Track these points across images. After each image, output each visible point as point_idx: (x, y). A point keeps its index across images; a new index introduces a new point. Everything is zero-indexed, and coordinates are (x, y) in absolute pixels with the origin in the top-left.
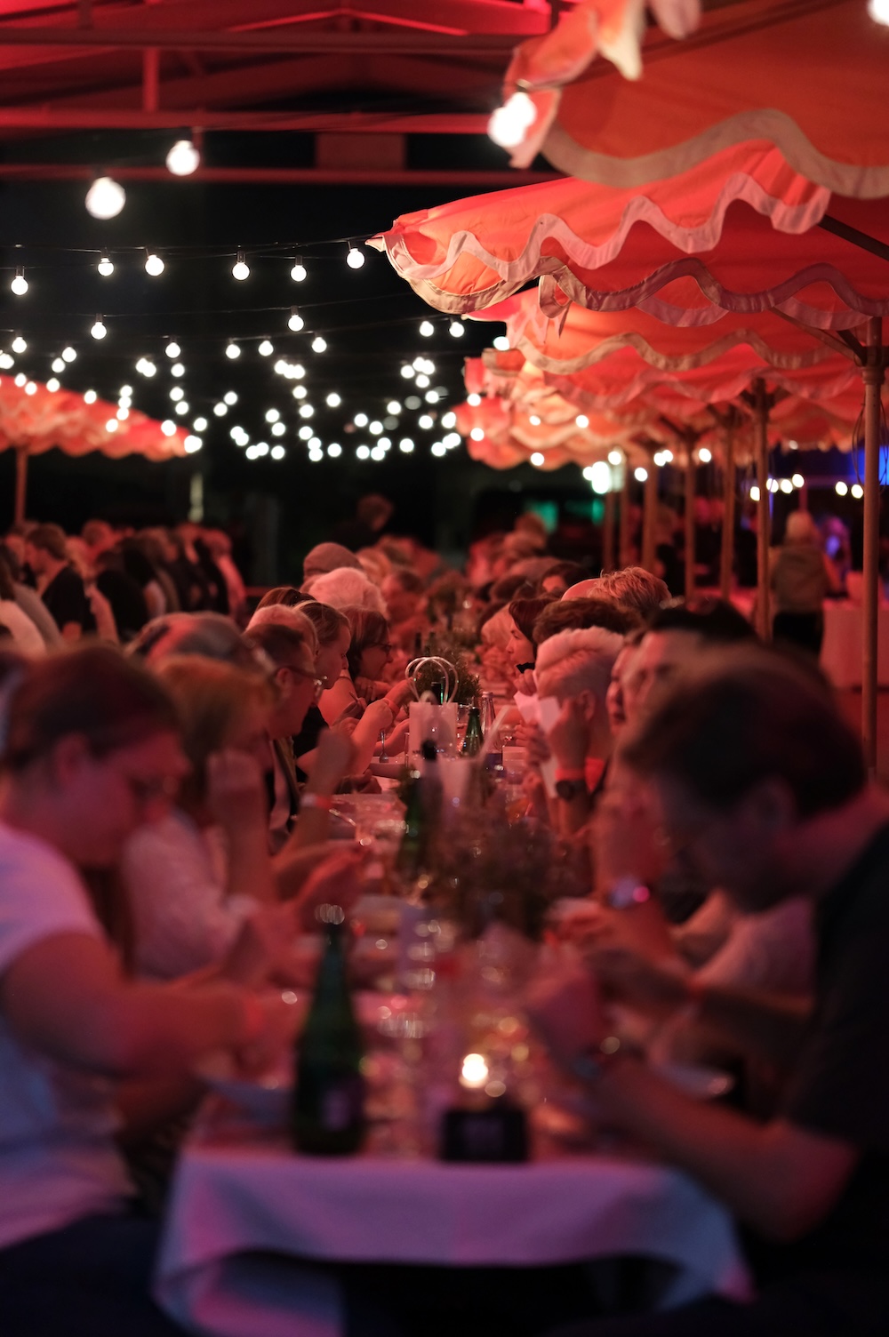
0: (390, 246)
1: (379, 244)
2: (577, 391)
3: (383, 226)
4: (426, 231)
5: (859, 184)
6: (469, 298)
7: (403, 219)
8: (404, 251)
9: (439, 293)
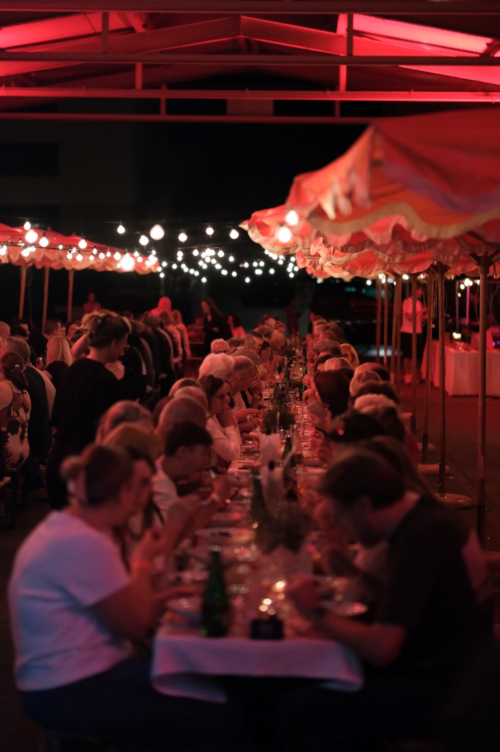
0: (250, 227)
1: (245, 226)
2: (348, 267)
3: (247, 217)
4: (266, 221)
5: (439, 233)
6: (287, 249)
7: (256, 214)
8: (257, 231)
9: (273, 246)
